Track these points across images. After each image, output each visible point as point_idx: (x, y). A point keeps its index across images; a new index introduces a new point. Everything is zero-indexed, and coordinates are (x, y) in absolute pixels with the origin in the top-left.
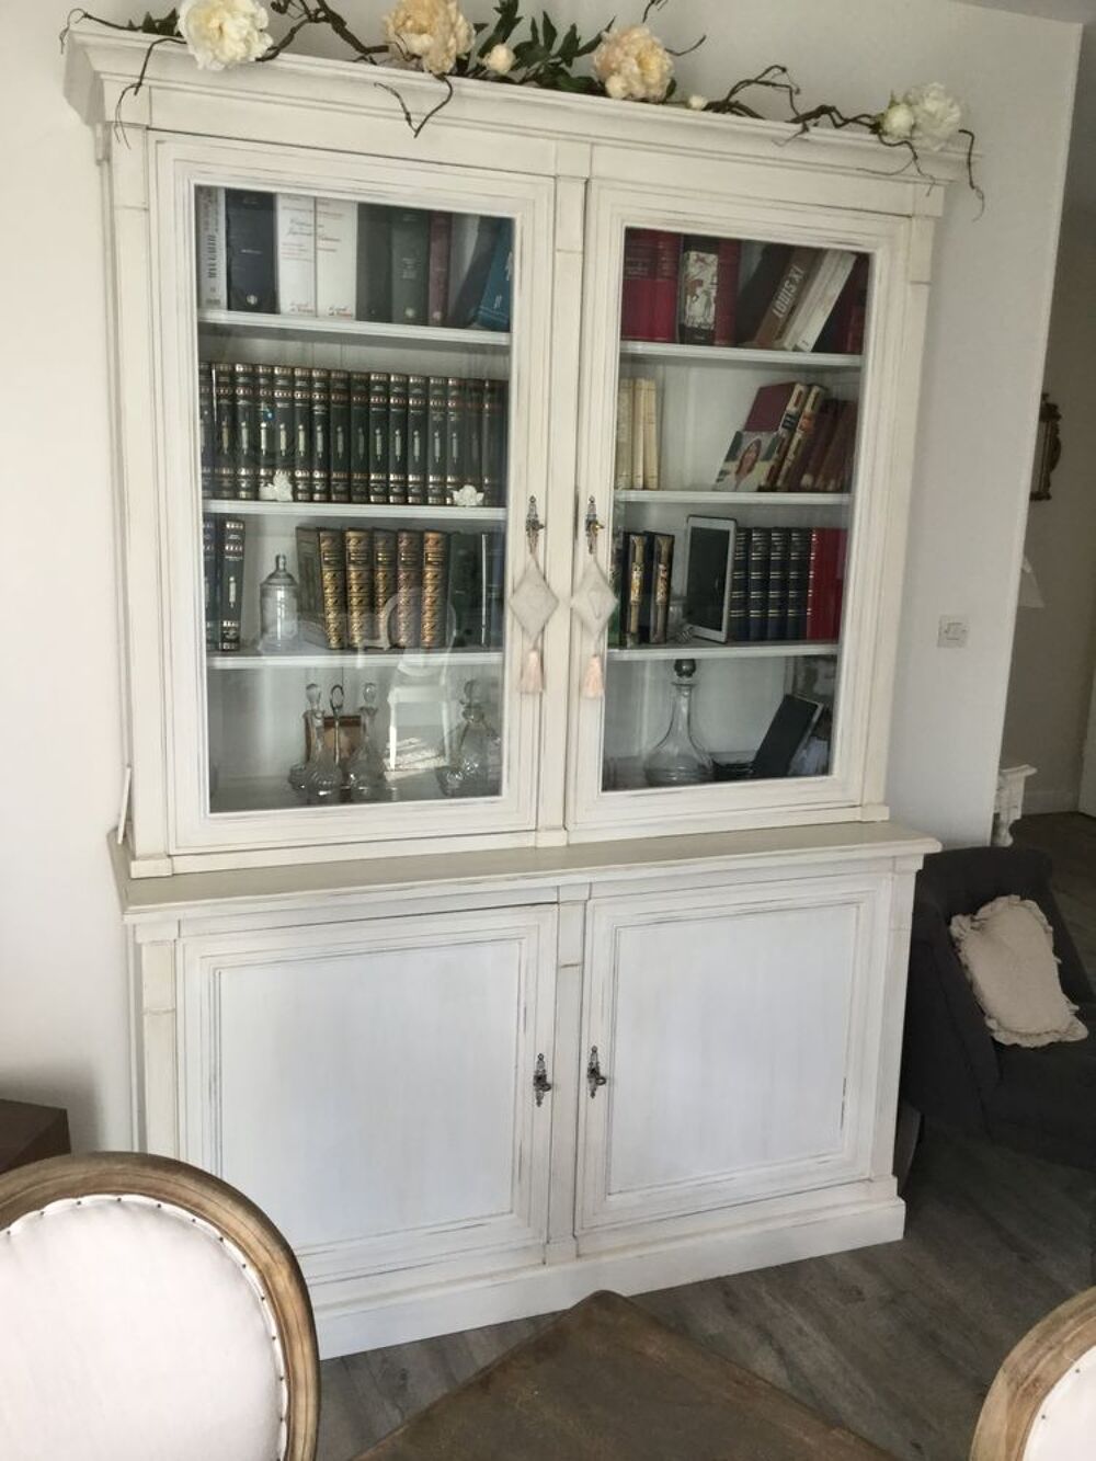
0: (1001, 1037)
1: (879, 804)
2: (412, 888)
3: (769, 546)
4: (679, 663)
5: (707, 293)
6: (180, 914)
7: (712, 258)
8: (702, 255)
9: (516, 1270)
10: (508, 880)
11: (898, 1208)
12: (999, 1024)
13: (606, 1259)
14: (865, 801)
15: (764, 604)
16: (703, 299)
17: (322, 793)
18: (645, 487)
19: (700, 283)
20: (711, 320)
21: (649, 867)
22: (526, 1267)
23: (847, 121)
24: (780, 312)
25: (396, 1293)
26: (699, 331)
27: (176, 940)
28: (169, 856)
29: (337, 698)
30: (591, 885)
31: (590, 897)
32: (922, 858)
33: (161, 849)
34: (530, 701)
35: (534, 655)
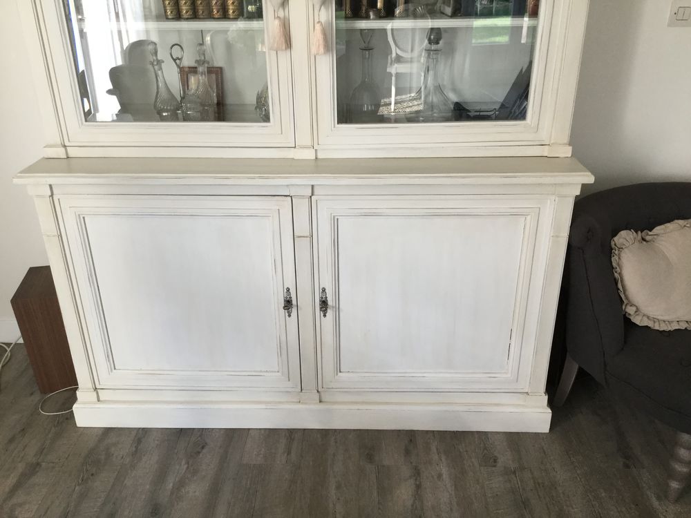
0: (637, 320)
1: (565, 144)
6: (52, 181)
9: (280, 403)
10: (249, 178)
11: (547, 414)
12: (637, 310)
13: (336, 407)
14: (552, 142)
17: (164, 114)
21: (349, 178)
22: (287, 402)
25: (212, 402)
27: (52, 195)
28: (65, 146)
29: (177, 52)
30: (313, 186)
31: (312, 195)
32: (580, 187)
33: (58, 141)
34: (284, 57)
35: (277, 22)
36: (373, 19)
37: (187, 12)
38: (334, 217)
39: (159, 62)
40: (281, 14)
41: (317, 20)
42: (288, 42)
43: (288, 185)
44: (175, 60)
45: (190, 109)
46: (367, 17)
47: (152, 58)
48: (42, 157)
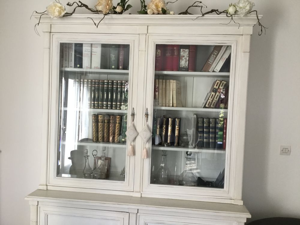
1: (240, 200)
2: (88, 202)
3: (209, 123)
4: (187, 152)
5: (186, 59)
7: (187, 50)
8: (184, 50)
10: (113, 204)
14: (235, 198)
15: (208, 138)
16: (185, 60)
17: (86, 175)
18: (173, 106)
19: (184, 56)
20: (187, 65)
23: (221, 13)
24: (211, 62)
26: (184, 68)
27: (38, 205)
28: (47, 185)
29: (95, 153)
30: (138, 209)
31: (138, 212)
32: (246, 219)
33: (45, 184)
34: (132, 158)
35: (131, 147)
36: (166, 147)
37: (100, 140)
38: (146, 223)
39: (88, 156)
40: (133, 144)
41: (145, 147)
42: (134, 153)
43: (128, 208)
44: (93, 156)
45: (96, 174)
46: (164, 146)
47: (85, 155)
48: (37, 189)
